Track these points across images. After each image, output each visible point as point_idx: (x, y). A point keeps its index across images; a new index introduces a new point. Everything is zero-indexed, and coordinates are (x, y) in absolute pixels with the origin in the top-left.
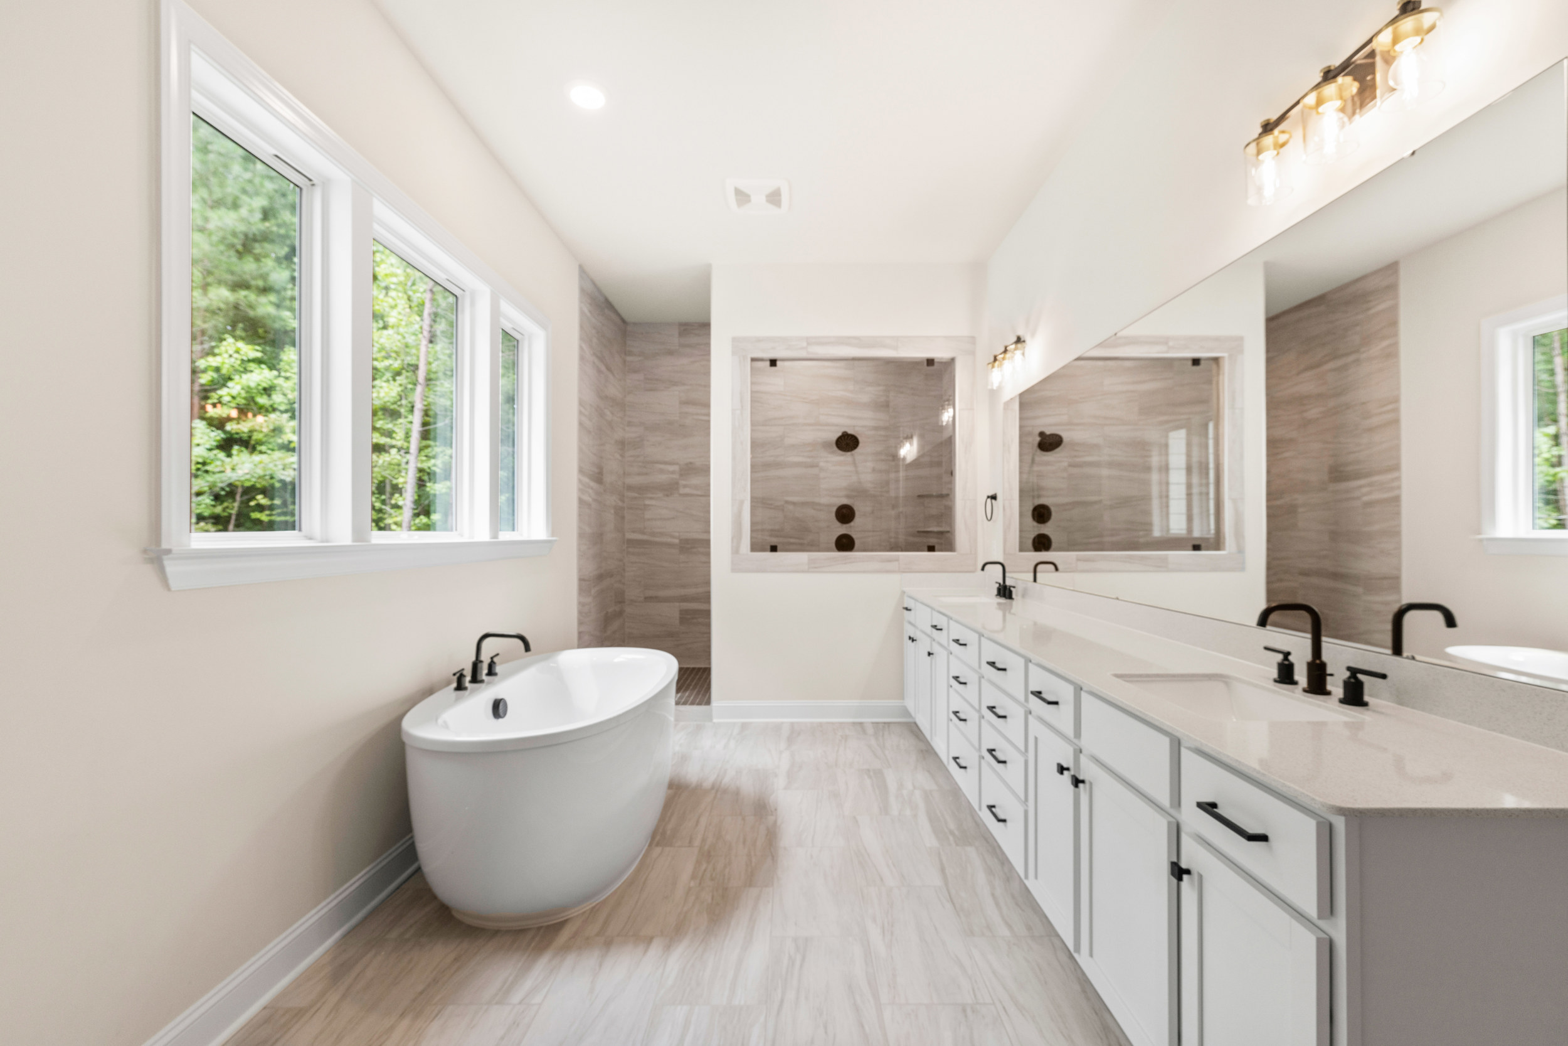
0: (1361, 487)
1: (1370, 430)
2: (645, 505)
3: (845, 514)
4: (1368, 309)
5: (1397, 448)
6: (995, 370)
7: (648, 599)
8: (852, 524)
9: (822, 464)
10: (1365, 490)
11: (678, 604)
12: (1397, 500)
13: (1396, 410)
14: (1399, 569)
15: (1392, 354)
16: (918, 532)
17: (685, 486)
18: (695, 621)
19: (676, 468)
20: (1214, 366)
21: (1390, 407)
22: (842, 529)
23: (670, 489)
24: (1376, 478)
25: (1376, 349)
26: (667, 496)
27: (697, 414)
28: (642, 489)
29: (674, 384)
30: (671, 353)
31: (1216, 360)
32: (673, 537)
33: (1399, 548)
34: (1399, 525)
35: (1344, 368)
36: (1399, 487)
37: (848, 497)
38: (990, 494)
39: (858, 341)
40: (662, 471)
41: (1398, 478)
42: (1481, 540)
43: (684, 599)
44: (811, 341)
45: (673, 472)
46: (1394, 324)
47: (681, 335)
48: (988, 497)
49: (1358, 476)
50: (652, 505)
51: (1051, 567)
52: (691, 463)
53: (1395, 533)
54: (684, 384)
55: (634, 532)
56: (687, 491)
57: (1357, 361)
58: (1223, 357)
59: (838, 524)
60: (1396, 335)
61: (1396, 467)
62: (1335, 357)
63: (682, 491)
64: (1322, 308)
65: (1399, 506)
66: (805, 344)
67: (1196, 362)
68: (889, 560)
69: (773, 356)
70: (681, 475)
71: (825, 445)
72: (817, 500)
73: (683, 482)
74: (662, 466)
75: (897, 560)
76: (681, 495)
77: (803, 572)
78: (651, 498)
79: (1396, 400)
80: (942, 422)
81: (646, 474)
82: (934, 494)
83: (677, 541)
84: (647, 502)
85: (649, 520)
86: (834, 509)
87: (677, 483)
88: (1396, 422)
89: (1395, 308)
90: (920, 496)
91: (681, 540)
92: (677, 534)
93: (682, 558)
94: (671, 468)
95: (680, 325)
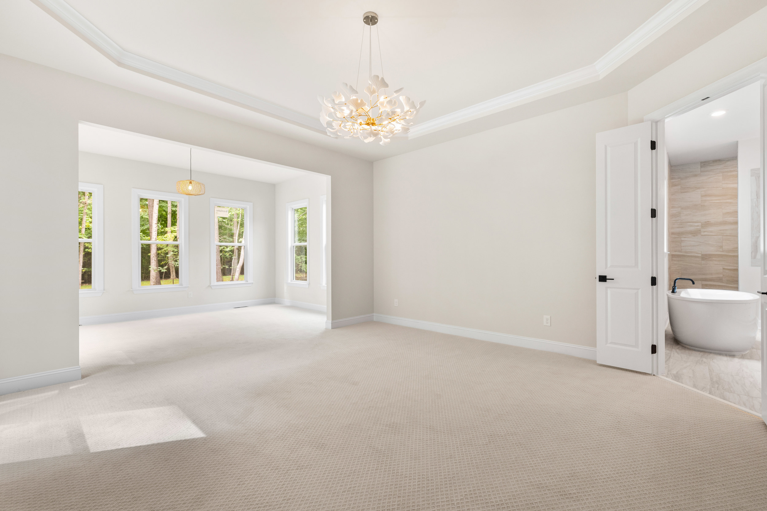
2: (681, 240)
17: (705, 232)
19: (700, 224)
23: (695, 233)
26: (694, 236)
27: (711, 200)
29: (699, 188)
30: (696, 176)
32: (698, 253)
40: (691, 226)
45: (698, 226)
47: (701, 167)
50: (686, 240)
52: (708, 221)
54: (704, 188)
55: (676, 251)
56: (706, 233)
63: (702, 234)
70: (702, 227)
73: (702, 230)
74: (691, 224)
78: (685, 237)
81: (682, 227)
83: (700, 255)
84: (683, 239)
85: (683, 246)
87: (700, 231)
91: (702, 255)
92: (700, 252)
93: (703, 262)
94: (696, 224)
95: (701, 163)
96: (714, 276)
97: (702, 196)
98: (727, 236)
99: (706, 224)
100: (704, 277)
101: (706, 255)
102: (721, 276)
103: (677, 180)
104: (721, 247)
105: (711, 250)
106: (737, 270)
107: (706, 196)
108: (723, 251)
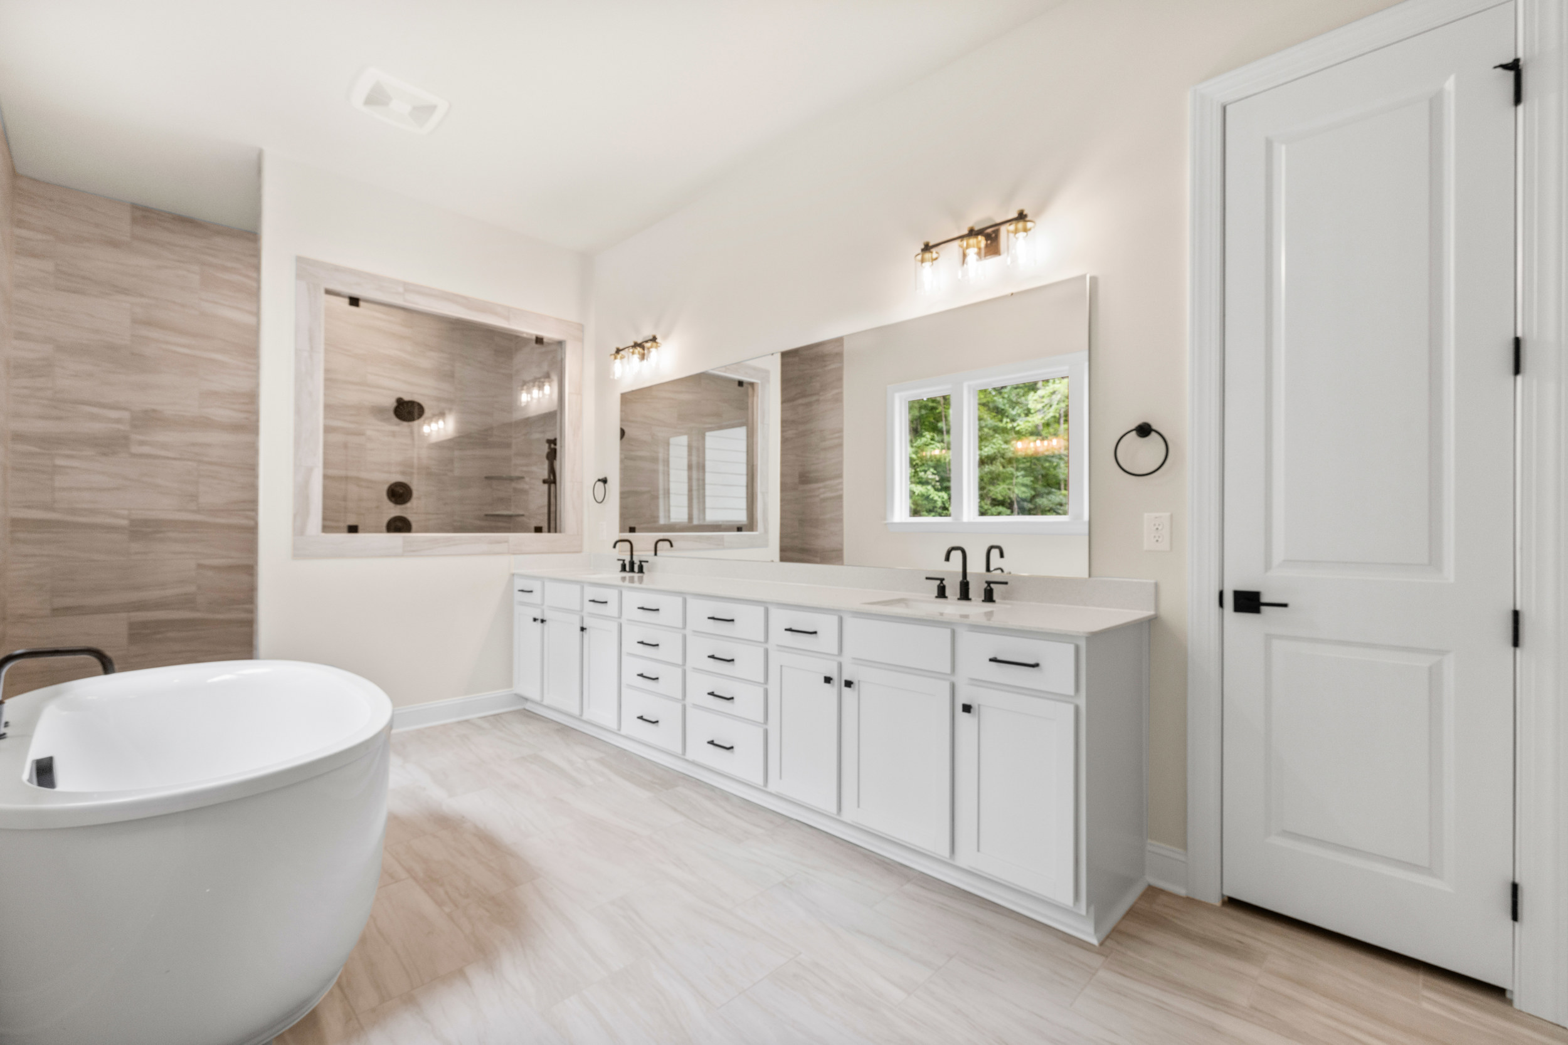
0: (819, 488)
1: (825, 449)
2: (55, 466)
3: (399, 493)
4: (825, 366)
5: (841, 463)
6: (618, 361)
7: (57, 611)
8: (408, 505)
9: (369, 433)
10: (822, 490)
11: (124, 615)
12: (840, 497)
13: (841, 437)
14: (842, 544)
15: (838, 399)
16: (486, 515)
17: (142, 443)
18: (159, 636)
19: (126, 415)
20: (750, 390)
21: (837, 435)
22: (394, 511)
23: (110, 445)
24: (828, 483)
25: (830, 394)
26: (105, 454)
28: (50, 442)
29: (125, 291)
30: (114, 244)
31: (752, 384)
32: (117, 516)
33: (842, 530)
34: (842, 515)
35: (809, 404)
36: (842, 489)
37: (403, 473)
38: (601, 478)
39: (466, 302)
40: (94, 417)
41: (841, 483)
42: (886, 524)
43: (141, 606)
44: (408, 288)
45: (118, 421)
46: (840, 379)
47: (136, 222)
48: (599, 480)
49: (817, 480)
50: (72, 468)
51: (667, 544)
52: (154, 411)
53: (839, 520)
54: (142, 296)
55: (29, 507)
56: (145, 450)
57: (818, 400)
58: (757, 383)
59: (391, 505)
60: (841, 387)
61: (840, 476)
62: (803, 395)
63: (135, 449)
64: (797, 359)
65: (842, 502)
66: (401, 290)
67: (741, 383)
68: (498, 542)
69: (356, 292)
70: (133, 426)
71: (378, 411)
72: (364, 475)
73: (133, 436)
74: (95, 410)
75: (506, 542)
76: (134, 455)
77: (396, 556)
78: (68, 456)
79: (841, 431)
80: (521, 403)
81: (60, 420)
82: (504, 476)
83: (125, 523)
84: (59, 462)
85: (63, 489)
86: (386, 487)
87: (126, 438)
88: (841, 445)
89: (841, 369)
90: (487, 478)
91: (131, 521)
92: (125, 512)
93: (135, 546)
94: (114, 414)
95: (135, 207)
96: (169, 592)
97: (135, 321)
98: (211, 463)
99: (148, 419)
100: (135, 596)
101: (146, 522)
102: (192, 589)
103: (40, 236)
104: (194, 497)
105: (163, 507)
106: (250, 570)
107: (149, 323)
108: (197, 512)
